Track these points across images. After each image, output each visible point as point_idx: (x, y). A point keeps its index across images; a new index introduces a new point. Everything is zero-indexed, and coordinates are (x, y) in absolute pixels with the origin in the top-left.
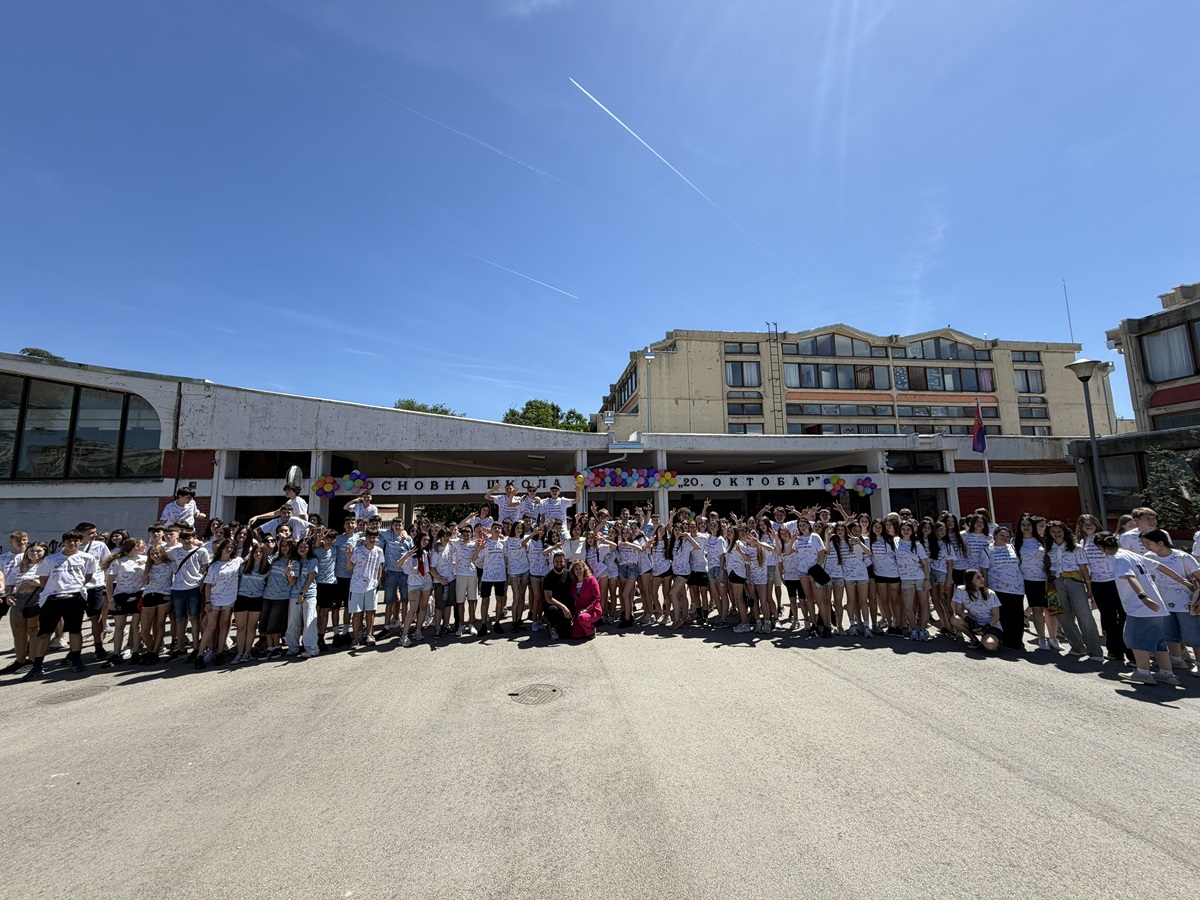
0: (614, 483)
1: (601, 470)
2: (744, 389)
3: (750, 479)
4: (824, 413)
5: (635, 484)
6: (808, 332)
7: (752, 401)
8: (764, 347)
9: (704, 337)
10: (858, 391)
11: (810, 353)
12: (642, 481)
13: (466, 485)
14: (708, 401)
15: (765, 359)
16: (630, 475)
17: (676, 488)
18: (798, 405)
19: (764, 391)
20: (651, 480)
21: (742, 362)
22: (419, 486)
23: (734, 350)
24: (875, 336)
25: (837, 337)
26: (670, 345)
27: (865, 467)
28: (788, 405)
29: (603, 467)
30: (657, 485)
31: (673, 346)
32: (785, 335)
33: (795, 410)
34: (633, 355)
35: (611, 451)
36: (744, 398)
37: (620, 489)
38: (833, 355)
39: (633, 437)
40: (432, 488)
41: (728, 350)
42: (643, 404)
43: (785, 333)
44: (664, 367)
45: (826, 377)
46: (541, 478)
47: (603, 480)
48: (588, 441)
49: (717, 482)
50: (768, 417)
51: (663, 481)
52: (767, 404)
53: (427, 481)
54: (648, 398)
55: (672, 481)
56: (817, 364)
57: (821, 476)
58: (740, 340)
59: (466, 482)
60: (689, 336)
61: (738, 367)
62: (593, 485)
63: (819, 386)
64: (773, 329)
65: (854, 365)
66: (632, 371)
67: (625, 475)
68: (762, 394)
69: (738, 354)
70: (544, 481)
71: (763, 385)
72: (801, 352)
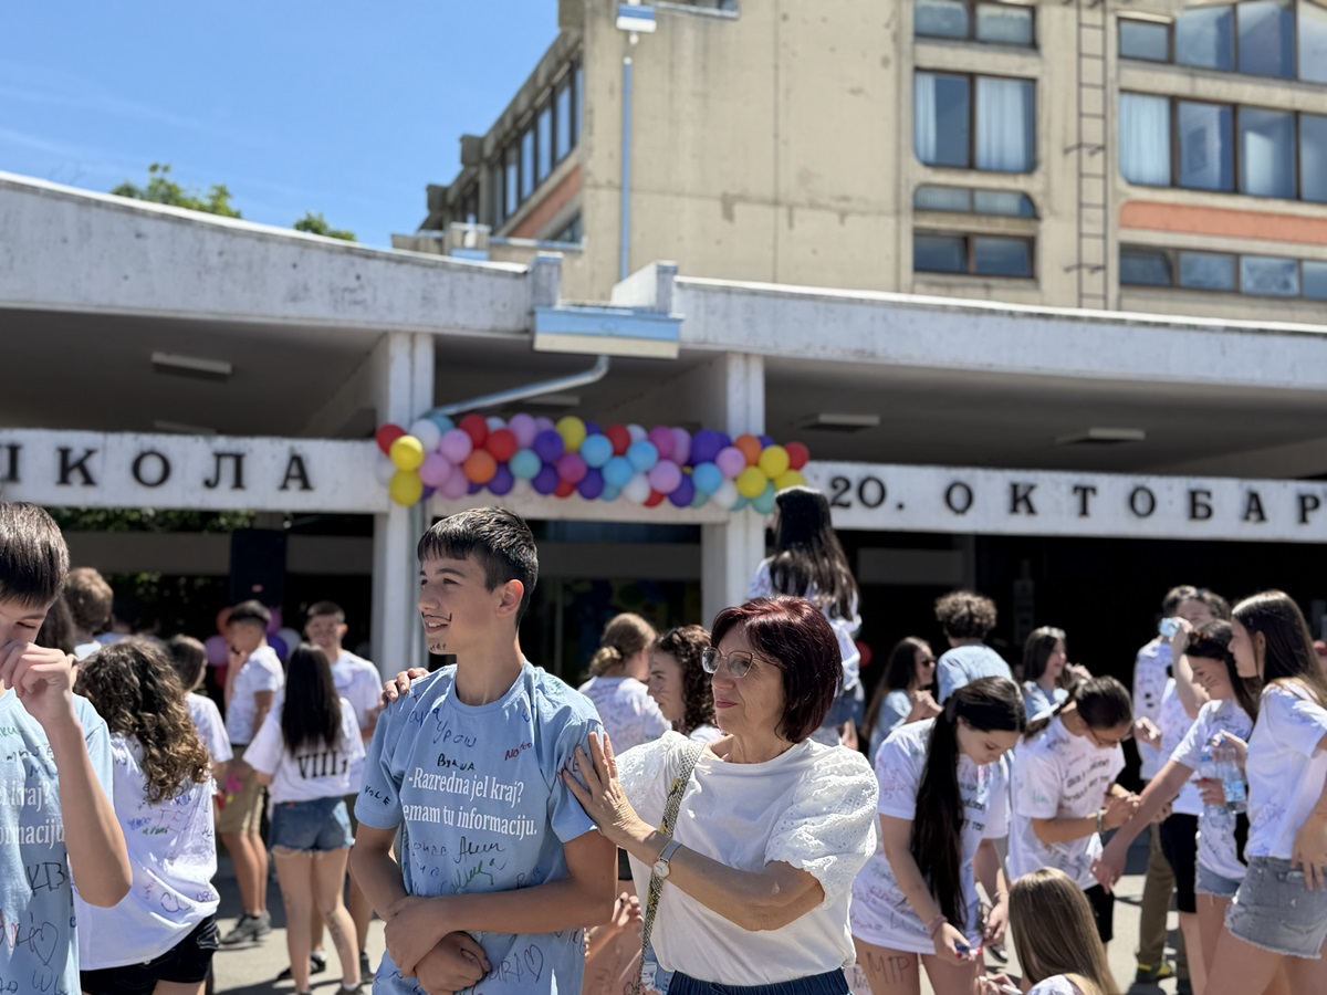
0: (550, 480)
1: (495, 424)
2: (972, 180)
3: (1084, 492)
4: (1248, 283)
5: (638, 490)
7: (1001, 226)
8: (1055, 23)
11: (1211, 61)
12: (670, 478)
14: (843, 215)
15: (1055, 68)
16: (620, 451)
18: (1162, 252)
19: (1047, 193)
20: (705, 475)
21: (972, 77)
23: (946, 25)
25: (1308, 18)
29: (505, 411)
30: (727, 496)
33: (1150, 266)
35: (545, 342)
36: (973, 212)
37: (575, 509)
38: (1287, 71)
39: (639, 290)
41: (928, 24)
42: (599, 210)
44: (688, 68)
46: (222, 443)
47: (503, 465)
48: (442, 294)
49: (958, 497)
50: (1053, 288)
52: (1055, 241)
54: (624, 188)
56: (1235, 106)
61: (958, 92)
62: (458, 485)
63: (1235, 186)
67: (598, 450)
68: (1039, 200)
69: (961, 44)
70: (238, 459)
71: (1042, 168)
72: (1182, 53)
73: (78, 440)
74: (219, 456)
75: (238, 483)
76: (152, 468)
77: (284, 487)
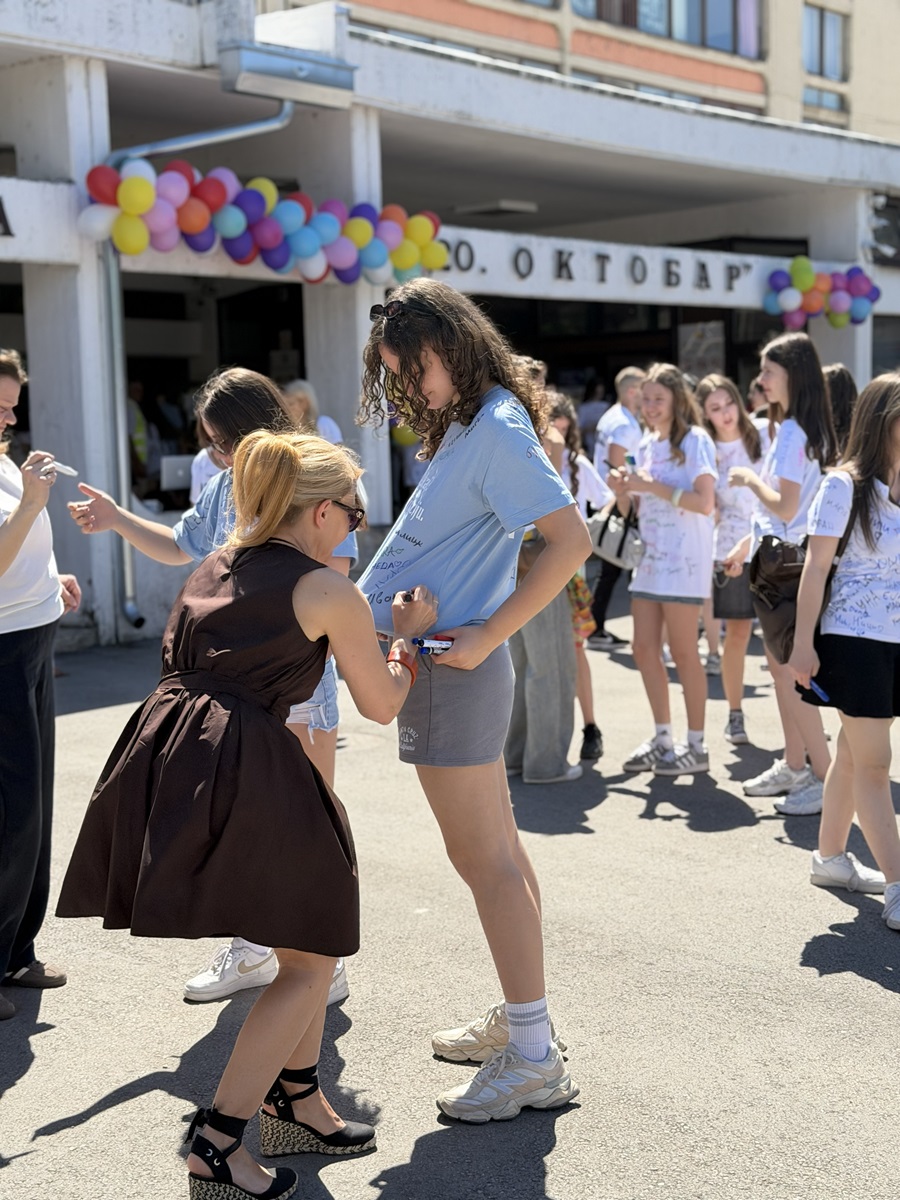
3: (602, 259)
49: (523, 263)
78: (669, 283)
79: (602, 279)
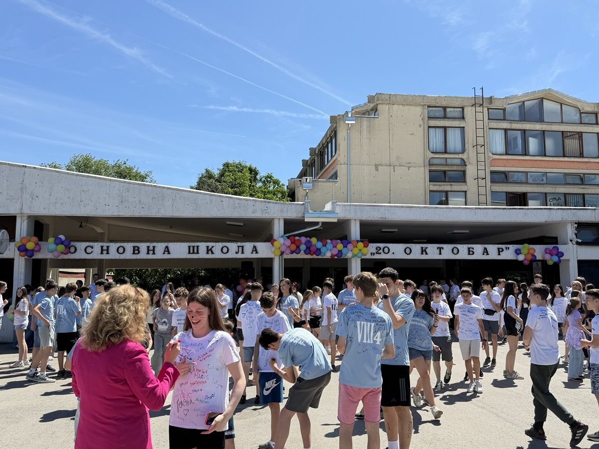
0: (308, 251)
1: (297, 238)
2: (446, 156)
3: (440, 249)
4: (530, 180)
6: (516, 96)
7: (455, 168)
8: (469, 112)
9: (407, 101)
10: (566, 159)
11: (517, 118)
13: (167, 250)
14: (409, 168)
15: (469, 124)
16: (324, 245)
17: (369, 256)
18: (504, 173)
19: (468, 158)
20: (344, 249)
21: (446, 128)
22: (121, 250)
23: (437, 115)
24: (585, 102)
25: (546, 104)
26: (371, 110)
27: (556, 238)
28: (492, 172)
29: (300, 235)
30: (350, 253)
31: (375, 110)
32: (491, 99)
33: (500, 177)
34: (333, 119)
35: (306, 220)
36: (447, 165)
37: (315, 256)
38: (541, 120)
39: (328, 207)
40: (134, 253)
41: (432, 115)
42: (342, 170)
43: (491, 98)
44: (365, 132)
45: (533, 144)
46: (239, 244)
47: (298, 247)
48: (285, 210)
49: (408, 251)
50: (471, 185)
51: (356, 251)
52: (471, 171)
53: (129, 246)
54: (348, 164)
55: (365, 250)
56: (524, 131)
57: (510, 246)
58: (444, 104)
59: (167, 247)
60: (391, 100)
62: (288, 251)
63: (525, 153)
64: (479, 93)
65: (563, 132)
66: (332, 136)
67: (319, 245)
68: (466, 160)
69: (442, 119)
70: (243, 247)
71: (467, 151)
72: (508, 117)
73: (210, 244)
74: (238, 247)
75: (243, 253)
76: (225, 250)
77: (252, 253)
78: (469, 254)
79: (440, 254)
